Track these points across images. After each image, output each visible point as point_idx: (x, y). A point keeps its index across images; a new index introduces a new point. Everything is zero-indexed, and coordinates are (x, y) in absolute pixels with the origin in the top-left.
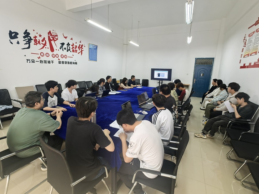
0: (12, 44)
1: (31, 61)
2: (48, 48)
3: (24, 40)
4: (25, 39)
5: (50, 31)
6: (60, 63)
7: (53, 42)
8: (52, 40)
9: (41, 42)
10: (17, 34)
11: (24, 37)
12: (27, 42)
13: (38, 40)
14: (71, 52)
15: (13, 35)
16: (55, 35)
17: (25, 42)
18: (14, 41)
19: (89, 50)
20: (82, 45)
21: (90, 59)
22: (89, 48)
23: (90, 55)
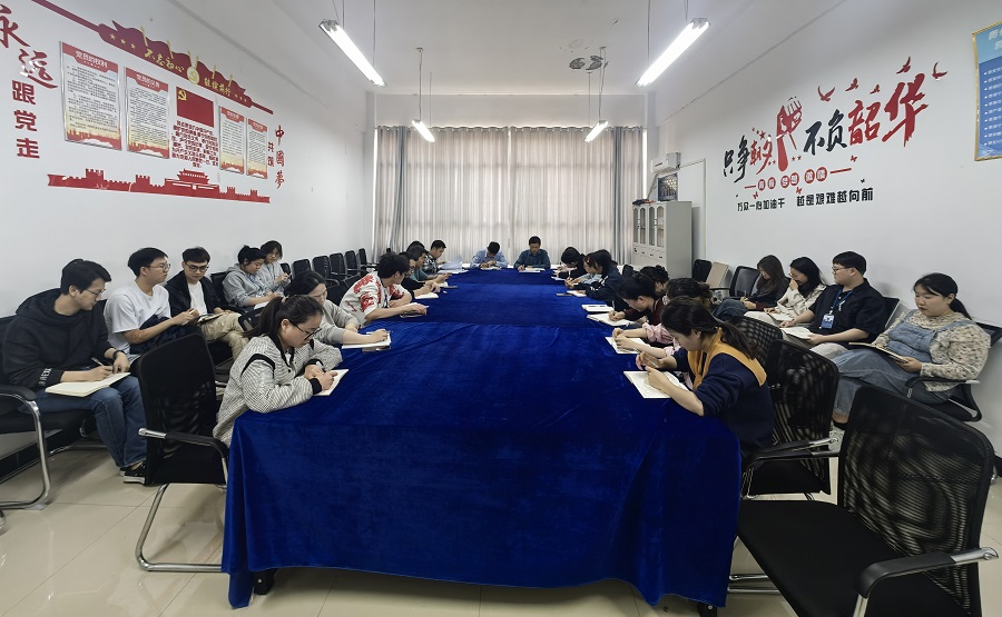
0: (725, 175)
1: (743, 207)
2: (774, 162)
3: (738, 163)
4: (741, 157)
5: (783, 107)
7: (786, 139)
8: (784, 134)
9: (763, 152)
10: (732, 152)
11: (739, 155)
12: (742, 163)
13: (758, 150)
14: (844, 146)
15: (728, 158)
16: (795, 109)
17: (740, 165)
18: (728, 169)
19: (982, 78)
20: (920, 78)
21: (991, 146)
22: (983, 67)
23: (991, 111)
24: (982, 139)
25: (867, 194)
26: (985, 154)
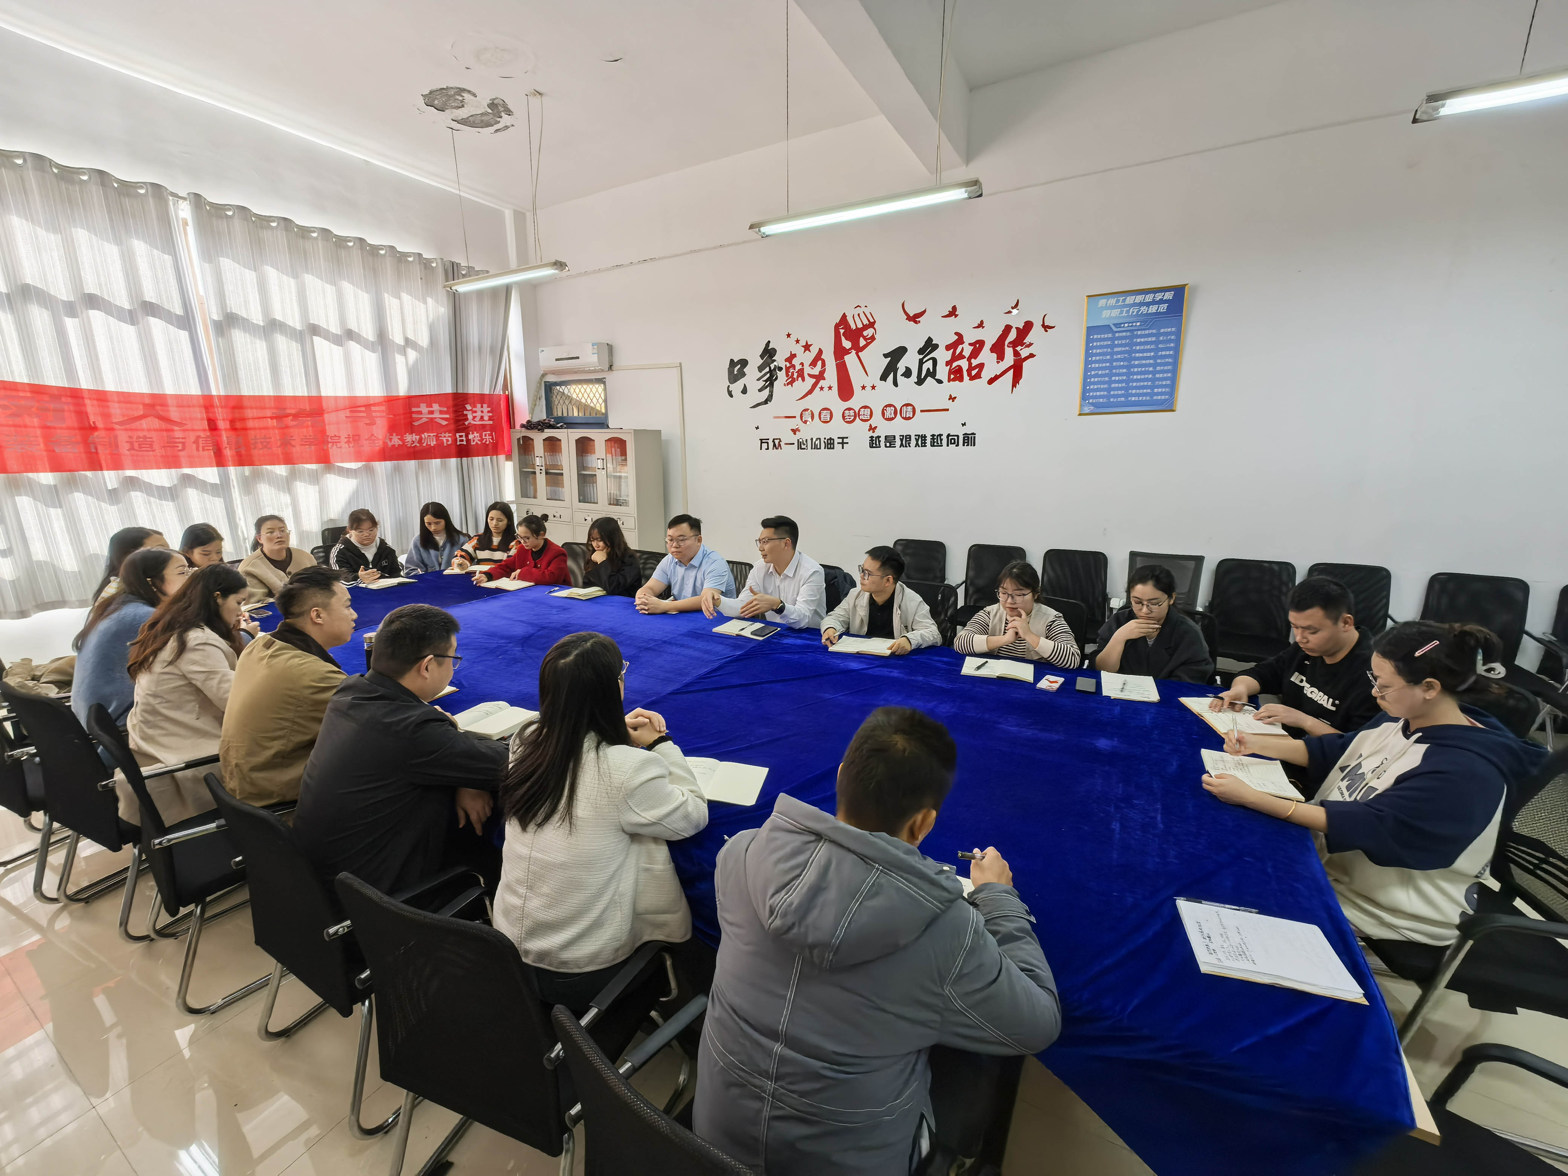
0: (731, 396)
1: (771, 445)
2: (830, 388)
3: (758, 380)
4: (764, 372)
5: (844, 316)
6: (874, 443)
7: (851, 360)
8: (847, 352)
9: (808, 370)
10: (744, 363)
11: (761, 369)
12: (766, 381)
13: (798, 367)
14: (940, 382)
15: (737, 369)
16: (866, 322)
17: (761, 383)
18: (737, 387)
19: (1088, 341)
20: (1029, 325)
21: (1092, 404)
22: (1090, 330)
23: (1093, 373)
24: (1084, 397)
25: (969, 440)
26: (1087, 410)
